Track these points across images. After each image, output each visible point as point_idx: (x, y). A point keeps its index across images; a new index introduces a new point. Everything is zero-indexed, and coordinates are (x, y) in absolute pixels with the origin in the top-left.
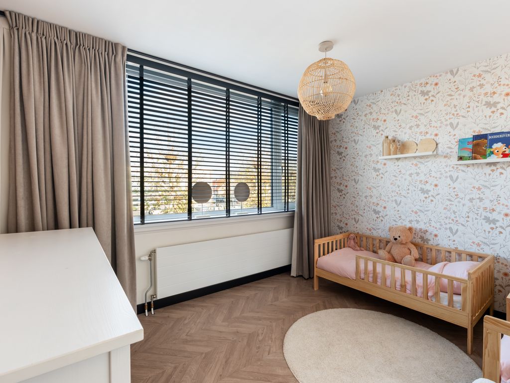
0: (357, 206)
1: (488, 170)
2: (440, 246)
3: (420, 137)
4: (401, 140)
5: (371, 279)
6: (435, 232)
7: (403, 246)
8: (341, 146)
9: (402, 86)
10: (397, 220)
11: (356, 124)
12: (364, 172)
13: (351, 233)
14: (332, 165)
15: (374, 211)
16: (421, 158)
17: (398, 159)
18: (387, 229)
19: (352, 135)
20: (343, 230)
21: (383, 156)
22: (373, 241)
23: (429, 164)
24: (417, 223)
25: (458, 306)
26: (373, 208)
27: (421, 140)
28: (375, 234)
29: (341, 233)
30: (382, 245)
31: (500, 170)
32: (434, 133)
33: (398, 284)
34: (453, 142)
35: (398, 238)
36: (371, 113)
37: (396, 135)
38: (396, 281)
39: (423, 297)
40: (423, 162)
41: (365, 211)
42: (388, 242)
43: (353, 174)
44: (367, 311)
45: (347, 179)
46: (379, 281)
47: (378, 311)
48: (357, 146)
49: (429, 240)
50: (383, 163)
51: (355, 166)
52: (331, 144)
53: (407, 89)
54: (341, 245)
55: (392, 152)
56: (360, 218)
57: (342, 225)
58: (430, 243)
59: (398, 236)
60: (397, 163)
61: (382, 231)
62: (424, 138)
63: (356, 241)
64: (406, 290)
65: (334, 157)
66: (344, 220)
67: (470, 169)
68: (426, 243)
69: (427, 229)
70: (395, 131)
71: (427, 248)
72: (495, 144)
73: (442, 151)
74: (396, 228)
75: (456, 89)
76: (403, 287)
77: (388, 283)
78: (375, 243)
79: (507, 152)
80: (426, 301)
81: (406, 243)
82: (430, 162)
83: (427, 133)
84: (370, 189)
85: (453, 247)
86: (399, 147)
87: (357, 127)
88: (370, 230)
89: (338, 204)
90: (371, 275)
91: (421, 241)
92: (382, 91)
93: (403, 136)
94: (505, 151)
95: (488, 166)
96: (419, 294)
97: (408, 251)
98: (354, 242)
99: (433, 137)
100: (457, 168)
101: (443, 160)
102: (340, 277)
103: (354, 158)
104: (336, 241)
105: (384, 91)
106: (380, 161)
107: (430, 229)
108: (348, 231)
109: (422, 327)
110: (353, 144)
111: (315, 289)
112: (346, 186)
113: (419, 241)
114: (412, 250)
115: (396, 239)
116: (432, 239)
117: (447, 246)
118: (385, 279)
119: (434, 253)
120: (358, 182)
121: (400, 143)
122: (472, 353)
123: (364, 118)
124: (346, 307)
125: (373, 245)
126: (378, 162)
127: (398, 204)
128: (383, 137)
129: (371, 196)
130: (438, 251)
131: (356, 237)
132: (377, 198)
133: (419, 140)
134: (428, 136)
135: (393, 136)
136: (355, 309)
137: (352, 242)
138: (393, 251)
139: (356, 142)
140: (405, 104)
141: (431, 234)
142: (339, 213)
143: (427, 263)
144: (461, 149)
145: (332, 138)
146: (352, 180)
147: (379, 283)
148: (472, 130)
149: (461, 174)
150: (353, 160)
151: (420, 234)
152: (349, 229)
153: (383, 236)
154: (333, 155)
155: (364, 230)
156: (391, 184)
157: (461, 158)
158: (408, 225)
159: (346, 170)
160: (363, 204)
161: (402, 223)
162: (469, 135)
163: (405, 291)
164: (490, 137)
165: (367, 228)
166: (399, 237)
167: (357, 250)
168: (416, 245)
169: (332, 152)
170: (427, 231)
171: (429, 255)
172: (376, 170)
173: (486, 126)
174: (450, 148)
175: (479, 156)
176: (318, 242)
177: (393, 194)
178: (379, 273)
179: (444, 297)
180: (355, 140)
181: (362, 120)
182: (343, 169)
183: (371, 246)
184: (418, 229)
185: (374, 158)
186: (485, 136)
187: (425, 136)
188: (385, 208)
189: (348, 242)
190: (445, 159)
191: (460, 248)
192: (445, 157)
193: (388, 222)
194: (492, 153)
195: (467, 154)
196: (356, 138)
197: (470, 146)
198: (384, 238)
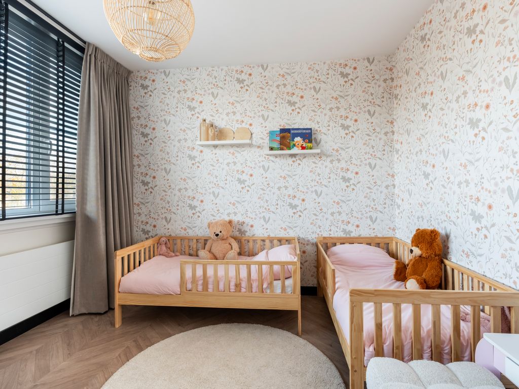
0: (168, 202)
1: (290, 160)
2: (256, 236)
3: (237, 126)
4: (218, 127)
5: (200, 288)
6: (251, 223)
7: (223, 242)
8: (146, 126)
9: (219, 68)
10: (215, 215)
11: (167, 101)
12: (177, 160)
13: (161, 238)
14: (134, 150)
15: (190, 206)
16: (238, 147)
17: (215, 146)
18: (206, 225)
19: (162, 113)
20: (150, 234)
21: (200, 141)
22: (189, 242)
23: (245, 153)
24: (235, 215)
25: (289, 290)
26: (188, 203)
27: (238, 128)
28: (191, 233)
29: (147, 239)
30: (200, 245)
31: (298, 161)
32: (249, 123)
33: (233, 284)
34: (265, 133)
35: (219, 233)
36: (185, 91)
37: (213, 120)
38: (230, 281)
39: (259, 291)
40: (239, 151)
41: (179, 208)
42: (206, 241)
43: (163, 162)
44: (196, 330)
45: (156, 168)
46: (210, 286)
47: (208, 326)
48: (169, 128)
49: (246, 232)
50: (199, 150)
51: (166, 152)
52: (132, 122)
53: (224, 73)
54: (151, 254)
55: (210, 137)
56: (173, 216)
57: (148, 228)
58: (247, 234)
59: (219, 231)
60: (215, 151)
61: (200, 228)
62: (240, 126)
63: (169, 246)
64: (240, 289)
65: (137, 139)
66: (150, 221)
67: (278, 160)
68: (243, 235)
69: (244, 220)
70: (212, 116)
71: (245, 240)
72: (296, 138)
73: (256, 141)
74: (216, 223)
75: (266, 83)
76: (238, 286)
77: (221, 287)
78: (191, 244)
79: (304, 146)
80: (261, 295)
81: (227, 237)
82: (246, 151)
83: (243, 122)
84: (185, 180)
85: (266, 235)
86: (216, 133)
87: (168, 105)
88: (185, 230)
89: (142, 201)
90: (201, 282)
91: (239, 234)
92: (198, 68)
93: (221, 123)
94: (302, 145)
95: (290, 158)
96: (254, 290)
97: (229, 246)
98: (166, 247)
99: (248, 126)
100: (268, 158)
101: (257, 150)
102: (158, 296)
103: (164, 142)
104: (145, 249)
105: (200, 68)
106: (196, 147)
107: (247, 220)
108: (156, 235)
109: (255, 325)
110: (163, 124)
111: (117, 326)
112: (154, 177)
113: (237, 234)
114: (232, 244)
115: (217, 235)
116: (248, 230)
117: (261, 235)
118: (217, 283)
119: (252, 244)
120: (169, 172)
121: (218, 129)
122: (302, 334)
123: (177, 95)
124: (169, 335)
125: (189, 247)
126: (194, 148)
127: (216, 196)
128: (200, 120)
129: (186, 189)
130: (254, 241)
131: (169, 240)
132: (193, 190)
133: (236, 129)
134: (244, 125)
135: (210, 121)
136: (182, 334)
137: (164, 248)
138: (213, 250)
139: (167, 122)
140: (221, 88)
141: (248, 225)
142: (143, 213)
143: (245, 256)
144: (272, 140)
145: (134, 114)
146: (162, 170)
147: (210, 290)
148: (279, 124)
149: (271, 164)
150: (163, 145)
151: (238, 226)
152: (158, 232)
153: (200, 235)
154: (136, 137)
155: (177, 231)
156: (209, 174)
157: (272, 149)
158: (227, 219)
159: (153, 157)
160: (176, 198)
161: (220, 217)
162: (277, 129)
163: (240, 291)
164: (292, 132)
165: (182, 228)
166: (221, 232)
167: (171, 257)
168: (235, 238)
169: (134, 132)
170: (244, 223)
171: (246, 247)
172: (191, 158)
173: (288, 122)
174: (262, 139)
175: (285, 148)
176: (121, 254)
177: (211, 186)
178: (210, 277)
179: (278, 284)
180: (165, 120)
181: (174, 97)
182: (149, 155)
183: (187, 248)
184: (236, 222)
185: (189, 143)
186: (288, 131)
187: (241, 124)
188: (202, 201)
189: (159, 250)
190: (259, 149)
191: (272, 235)
192: (259, 147)
193: (205, 217)
194: (294, 145)
195: (276, 145)
196: (168, 118)
197: (278, 139)
198: (202, 237)
